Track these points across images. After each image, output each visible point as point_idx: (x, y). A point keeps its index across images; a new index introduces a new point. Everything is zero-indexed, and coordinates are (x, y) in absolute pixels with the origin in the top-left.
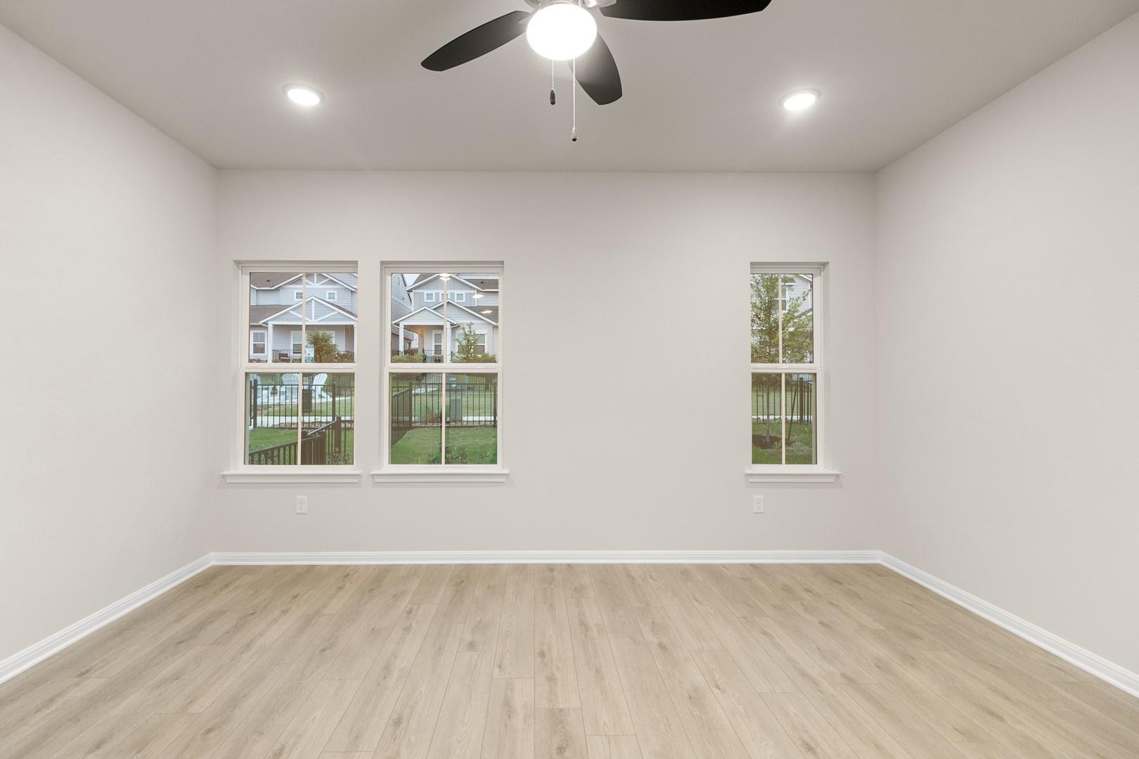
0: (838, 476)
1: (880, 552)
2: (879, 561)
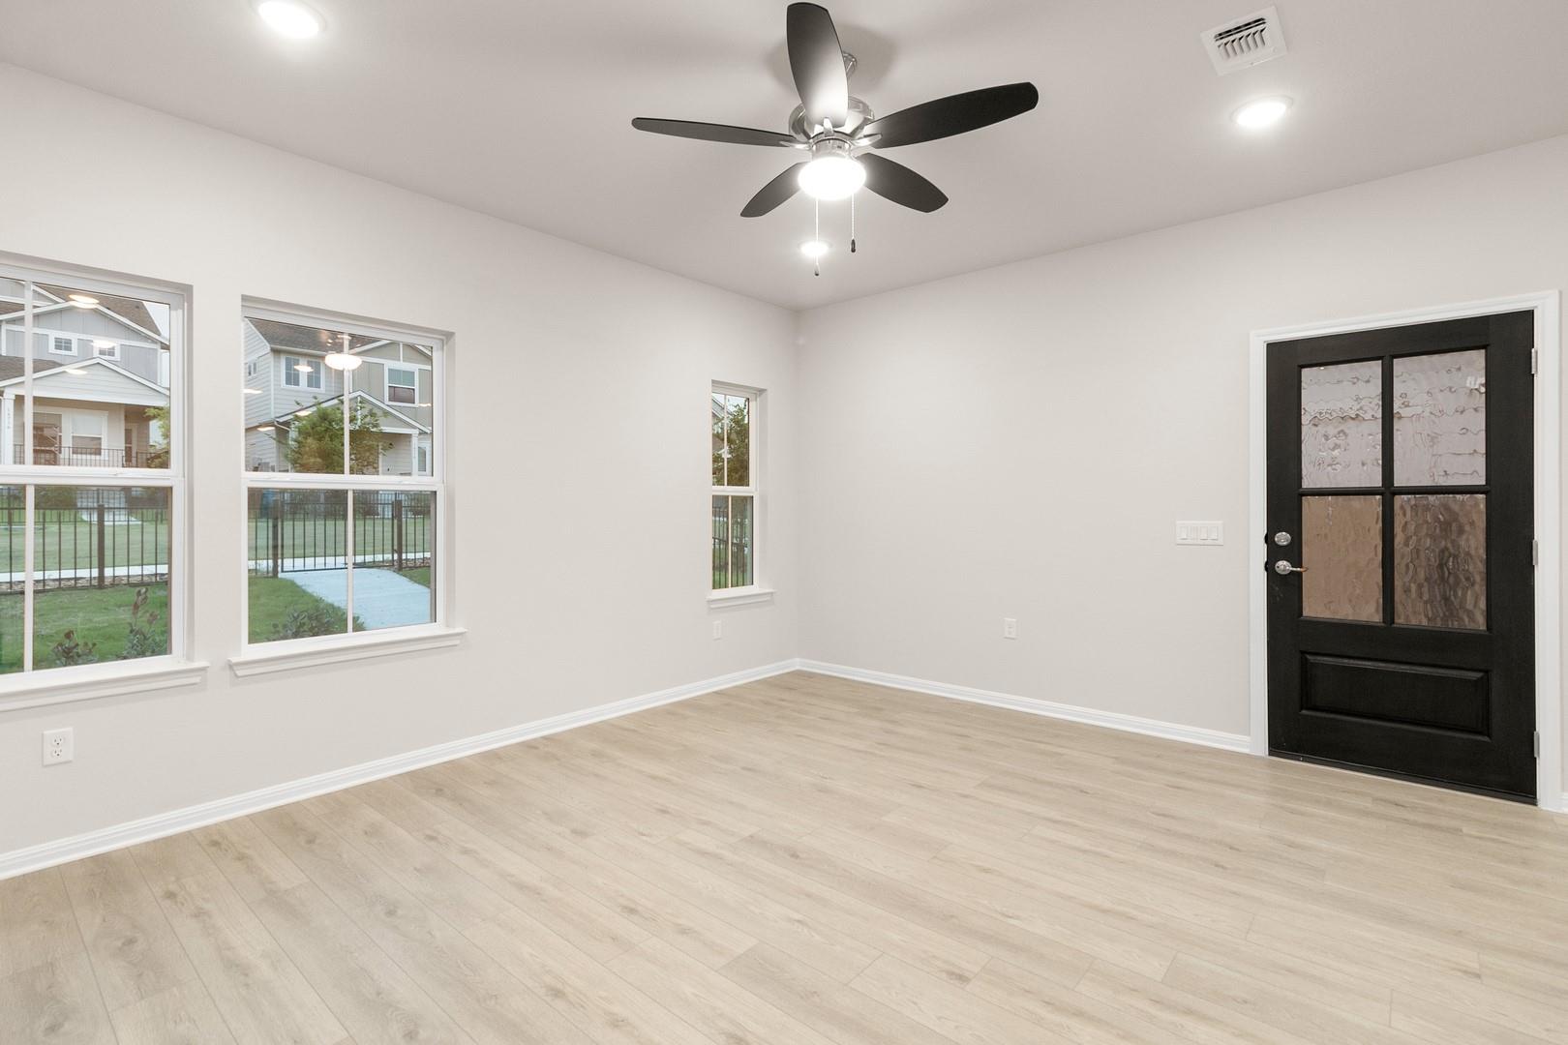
0: (772, 593)
1: (798, 660)
2: (798, 668)
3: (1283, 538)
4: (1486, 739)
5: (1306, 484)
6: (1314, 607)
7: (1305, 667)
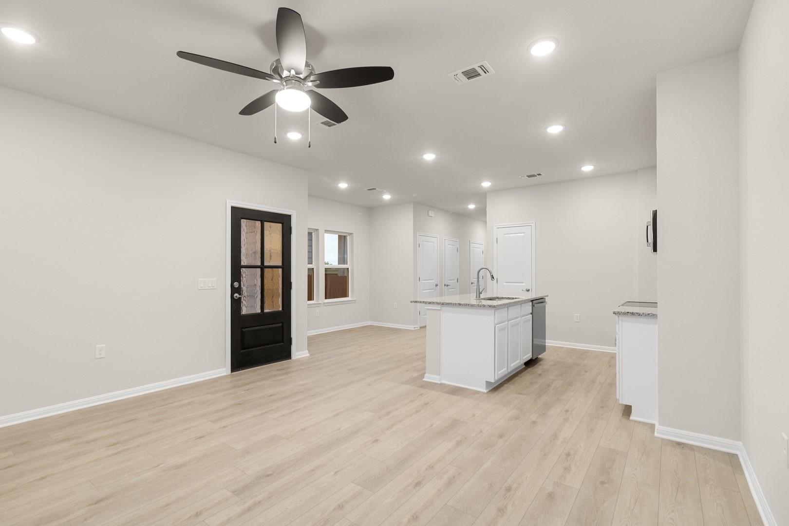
3: (236, 284)
4: (282, 344)
5: (242, 264)
6: (245, 311)
7: (243, 334)
